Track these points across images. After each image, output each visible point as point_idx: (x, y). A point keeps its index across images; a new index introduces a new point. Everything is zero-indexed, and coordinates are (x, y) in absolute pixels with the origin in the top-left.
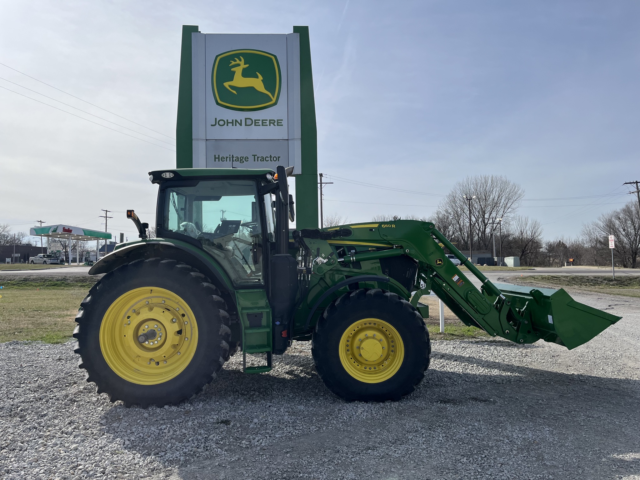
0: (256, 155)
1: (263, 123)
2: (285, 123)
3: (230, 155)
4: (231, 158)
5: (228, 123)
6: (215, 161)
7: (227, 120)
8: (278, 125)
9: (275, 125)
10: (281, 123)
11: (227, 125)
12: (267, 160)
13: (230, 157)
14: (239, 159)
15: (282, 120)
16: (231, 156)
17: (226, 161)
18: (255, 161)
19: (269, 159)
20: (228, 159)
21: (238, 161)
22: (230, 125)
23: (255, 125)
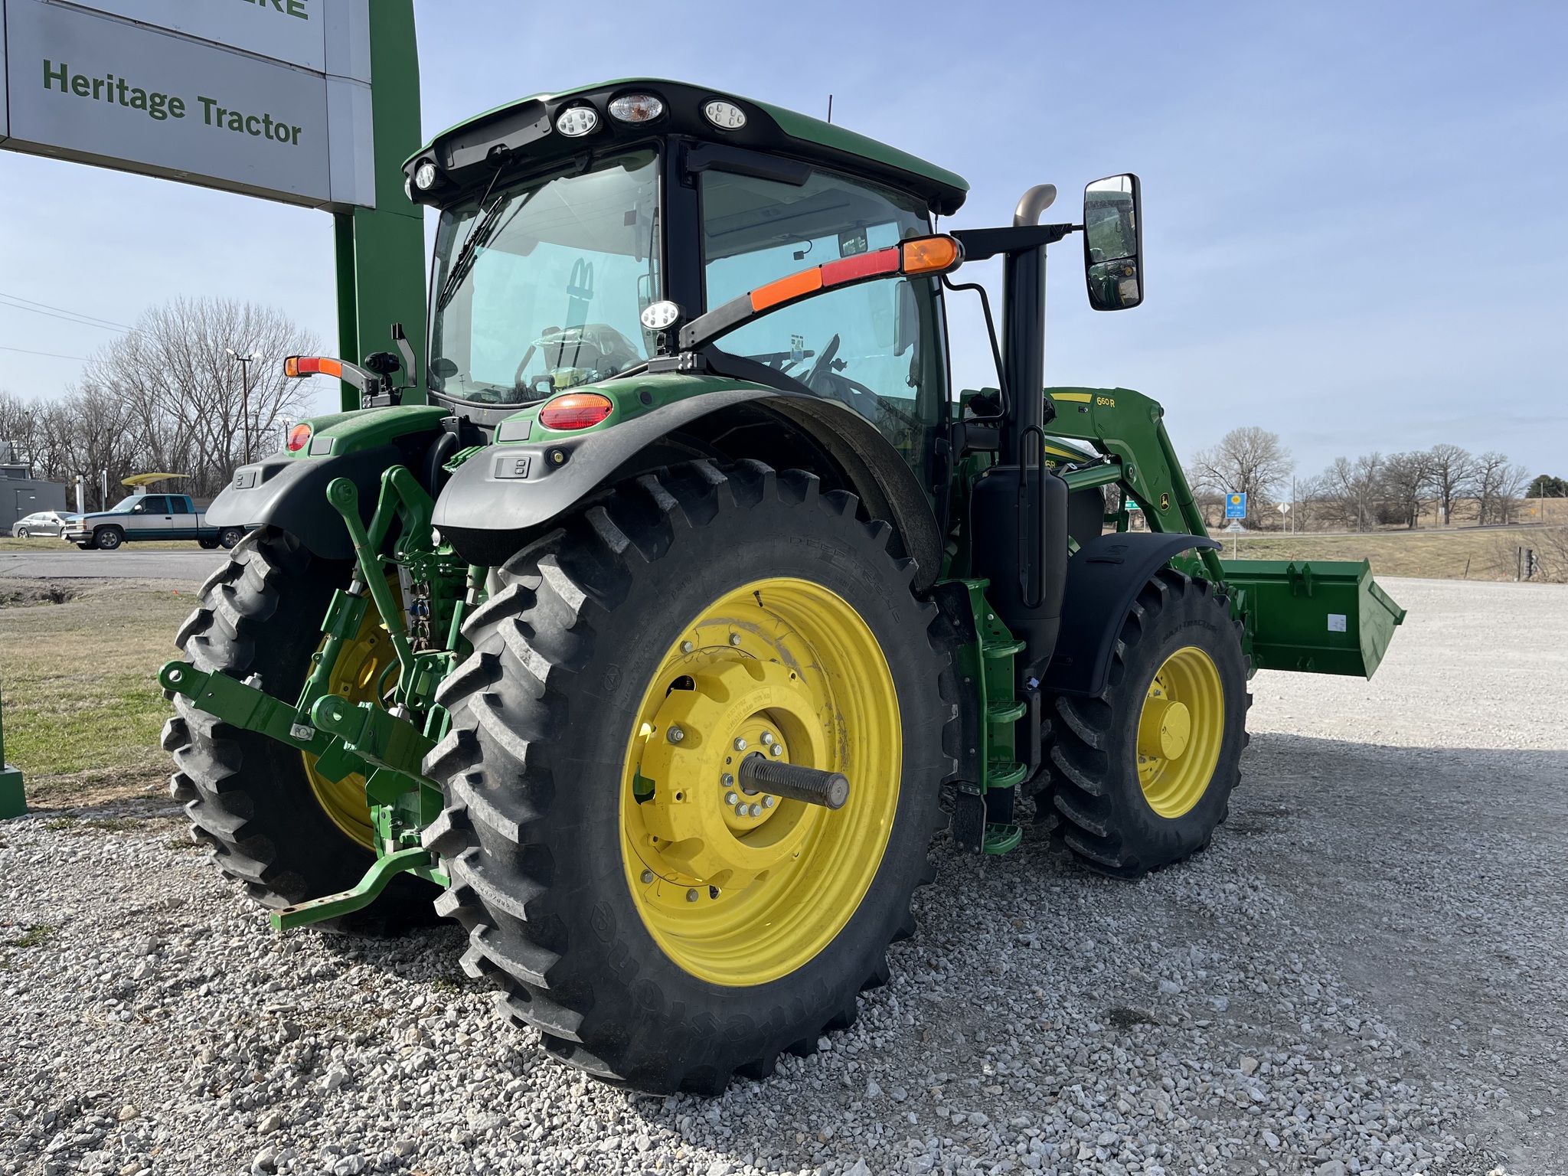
0: (214, 102)
2: (313, 10)
3: (110, 77)
4: (116, 92)
6: (47, 85)
8: (290, 11)
9: (279, 8)
10: (303, 6)
12: (254, 130)
13: (110, 85)
14: (149, 103)
16: (115, 82)
17: (96, 96)
18: (208, 121)
19: (262, 127)
20: (103, 90)
21: (143, 106)
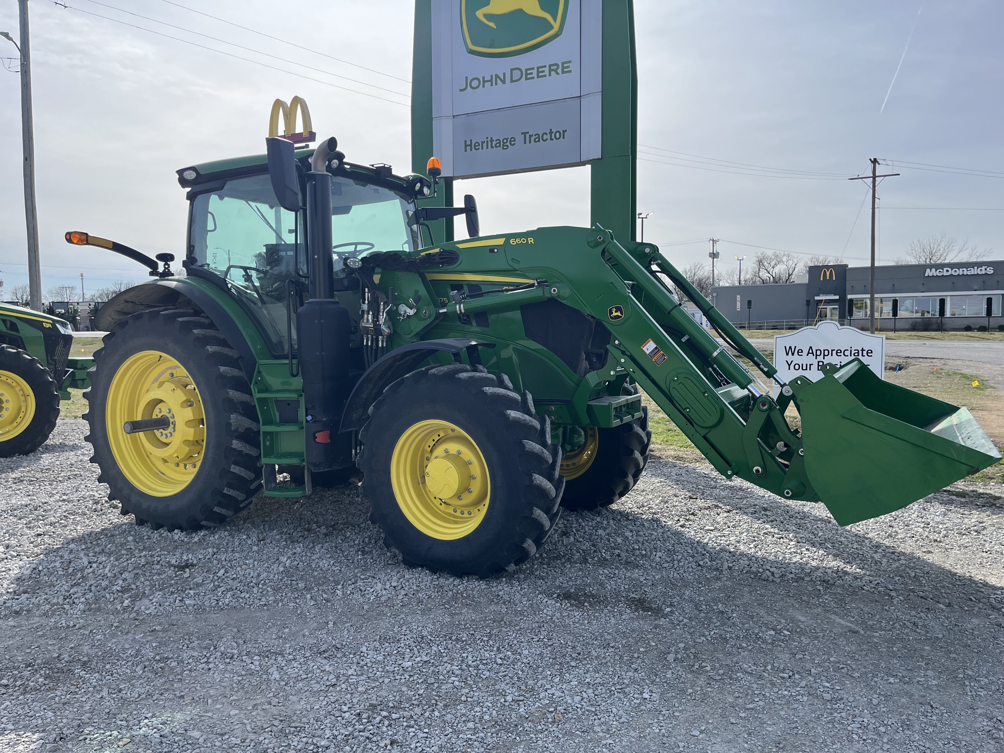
0: (528, 133)
1: (538, 72)
2: (574, 67)
3: (487, 138)
4: (489, 143)
5: (484, 82)
6: (466, 151)
7: (484, 78)
8: (563, 72)
9: (558, 74)
10: (568, 67)
11: (484, 86)
12: (545, 139)
13: (487, 141)
14: (502, 143)
15: (570, 62)
16: (489, 139)
17: (482, 149)
18: (525, 143)
19: (548, 136)
20: (485, 145)
21: (500, 146)
22: (488, 84)
23: (527, 79)
